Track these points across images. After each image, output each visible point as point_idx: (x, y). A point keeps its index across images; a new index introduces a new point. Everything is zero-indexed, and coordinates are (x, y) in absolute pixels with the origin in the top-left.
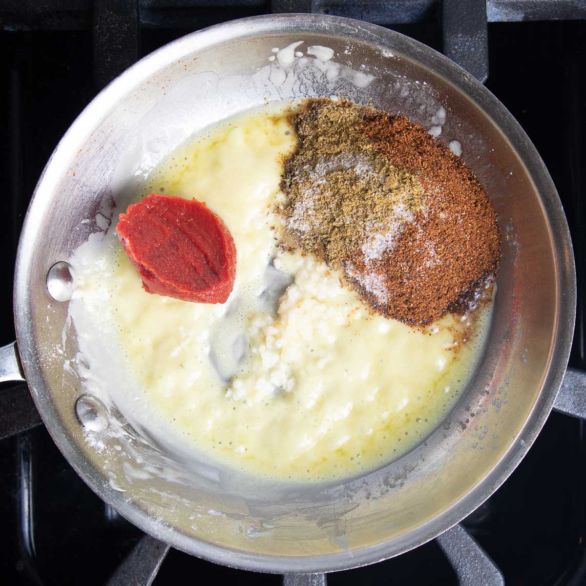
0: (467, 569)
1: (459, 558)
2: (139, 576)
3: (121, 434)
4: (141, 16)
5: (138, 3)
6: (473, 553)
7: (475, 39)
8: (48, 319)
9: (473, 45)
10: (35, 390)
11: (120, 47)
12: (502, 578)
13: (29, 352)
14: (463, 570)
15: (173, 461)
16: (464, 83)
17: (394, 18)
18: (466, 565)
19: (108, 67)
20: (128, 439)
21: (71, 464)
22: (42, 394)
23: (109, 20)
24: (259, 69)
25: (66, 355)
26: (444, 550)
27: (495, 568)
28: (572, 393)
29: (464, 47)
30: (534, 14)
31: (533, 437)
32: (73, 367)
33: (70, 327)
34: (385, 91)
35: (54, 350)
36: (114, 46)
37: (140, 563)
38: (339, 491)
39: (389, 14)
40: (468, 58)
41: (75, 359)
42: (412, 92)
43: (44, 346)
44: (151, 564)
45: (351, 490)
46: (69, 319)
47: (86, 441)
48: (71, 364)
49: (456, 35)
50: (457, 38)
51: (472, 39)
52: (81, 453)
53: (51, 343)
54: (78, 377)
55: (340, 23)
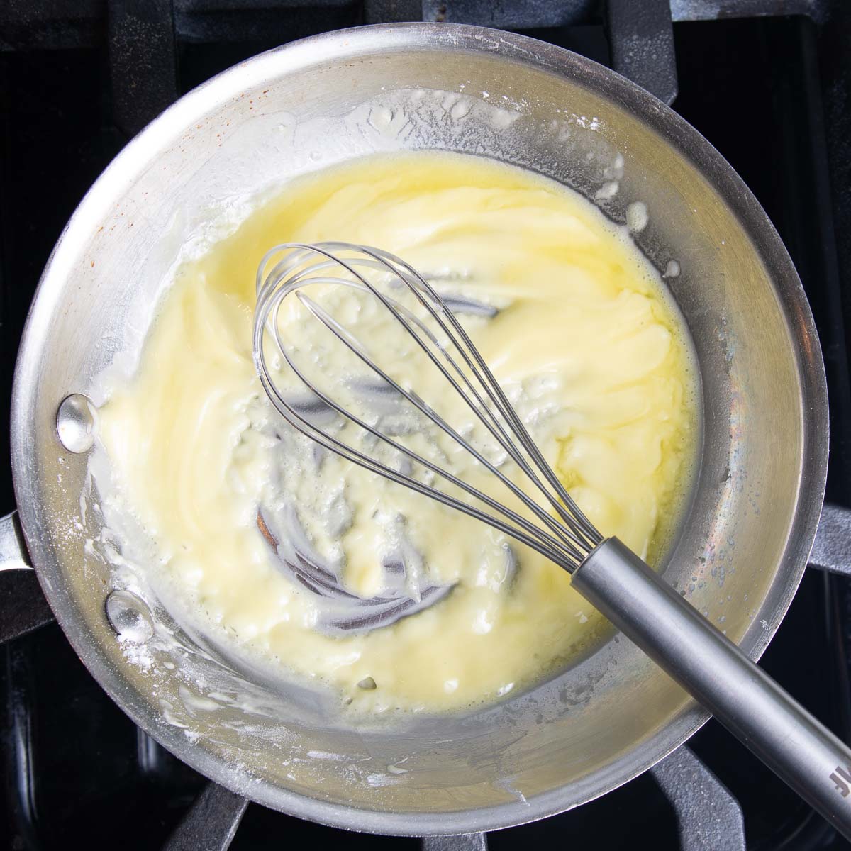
0: (689, 800)
1: (676, 783)
2: (208, 839)
3: (173, 645)
4: (178, 23)
5: (172, 5)
6: (695, 776)
7: (656, 41)
8: (60, 478)
9: (654, 51)
10: (48, 582)
11: (150, 66)
12: (739, 810)
13: (37, 525)
14: (684, 801)
15: (249, 683)
16: (654, 115)
17: (539, 19)
18: (686, 793)
19: (133, 95)
20: (183, 653)
21: (105, 689)
22: (58, 588)
23: (131, 30)
24: (355, 107)
25: (87, 531)
26: (654, 773)
27: (728, 796)
28: (823, 536)
29: (642, 53)
30: (733, 7)
31: (779, 616)
32: (98, 549)
33: (90, 491)
34: (536, 134)
35: (70, 524)
36: (140, 66)
37: (209, 819)
38: (495, 714)
39: (532, 12)
40: (648, 69)
41: (99, 537)
42: (575, 134)
43: (56, 517)
44: (226, 821)
45: (513, 712)
46: (89, 479)
47: (124, 655)
48: (95, 545)
49: (629, 36)
50: (632, 41)
51: (652, 43)
52: (119, 673)
53: (66, 513)
54: (105, 563)
55: (473, 35)
